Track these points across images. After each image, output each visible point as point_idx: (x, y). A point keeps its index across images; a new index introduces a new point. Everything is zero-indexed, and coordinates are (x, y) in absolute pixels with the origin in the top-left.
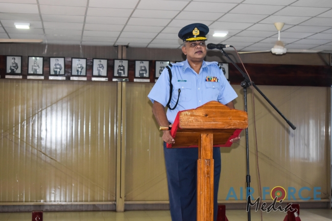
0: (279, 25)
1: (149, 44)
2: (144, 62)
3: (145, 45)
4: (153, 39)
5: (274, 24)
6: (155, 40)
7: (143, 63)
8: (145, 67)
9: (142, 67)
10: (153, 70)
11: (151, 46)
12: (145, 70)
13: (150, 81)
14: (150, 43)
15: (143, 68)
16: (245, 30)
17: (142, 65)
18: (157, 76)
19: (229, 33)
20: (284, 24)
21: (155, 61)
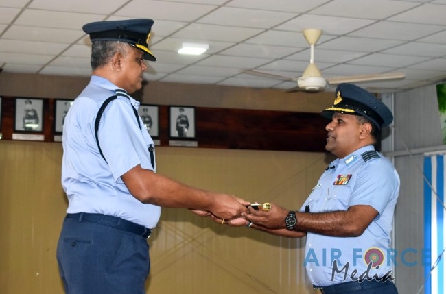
0: (312, 35)
1: (44, 67)
2: (33, 101)
3: (34, 69)
4: (57, 57)
5: (303, 32)
6: (60, 58)
7: (31, 103)
8: (34, 111)
9: (28, 111)
10: (51, 118)
11: (48, 70)
12: (35, 117)
13: (45, 138)
14: (47, 64)
15: (31, 114)
16: (242, 42)
17: (29, 106)
18: (58, 129)
19: (210, 47)
20: (322, 33)
21: (55, 101)
